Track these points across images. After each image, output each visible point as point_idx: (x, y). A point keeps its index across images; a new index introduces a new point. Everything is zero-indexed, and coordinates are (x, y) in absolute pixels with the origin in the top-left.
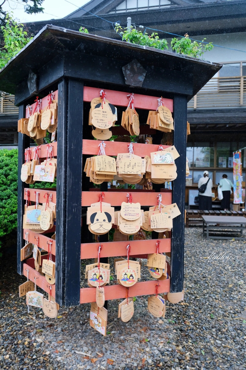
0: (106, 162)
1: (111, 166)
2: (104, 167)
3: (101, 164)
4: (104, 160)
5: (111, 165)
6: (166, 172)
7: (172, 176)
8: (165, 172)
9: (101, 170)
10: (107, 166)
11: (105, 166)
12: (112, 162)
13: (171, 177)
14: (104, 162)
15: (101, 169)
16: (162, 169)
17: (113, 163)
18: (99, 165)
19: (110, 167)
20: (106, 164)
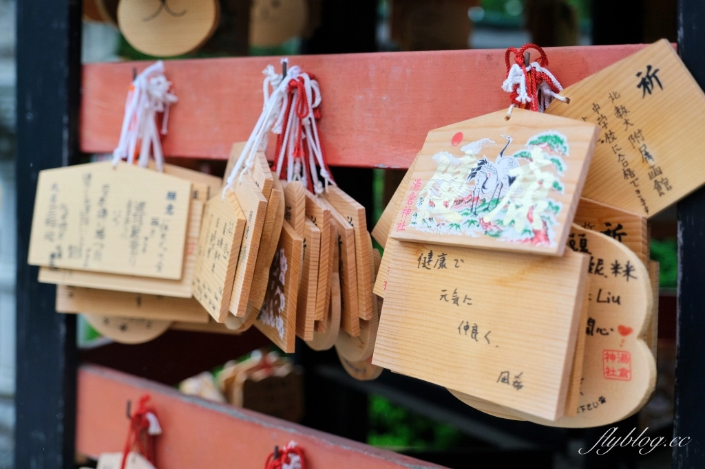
0: (108, 205)
1: (141, 235)
2: (90, 239)
3: (73, 219)
4: (95, 193)
5: (146, 229)
6: (482, 332)
7: (518, 386)
8: (475, 330)
9: (58, 263)
10: (116, 233)
11: (100, 233)
12: (157, 207)
13: (510, 388)
14: (95, 210)
15: (65, 253)
16: (461, 296)
17: (162, 216)
18: (56, 230)
19: (134, 245)
20: (108, 223)
